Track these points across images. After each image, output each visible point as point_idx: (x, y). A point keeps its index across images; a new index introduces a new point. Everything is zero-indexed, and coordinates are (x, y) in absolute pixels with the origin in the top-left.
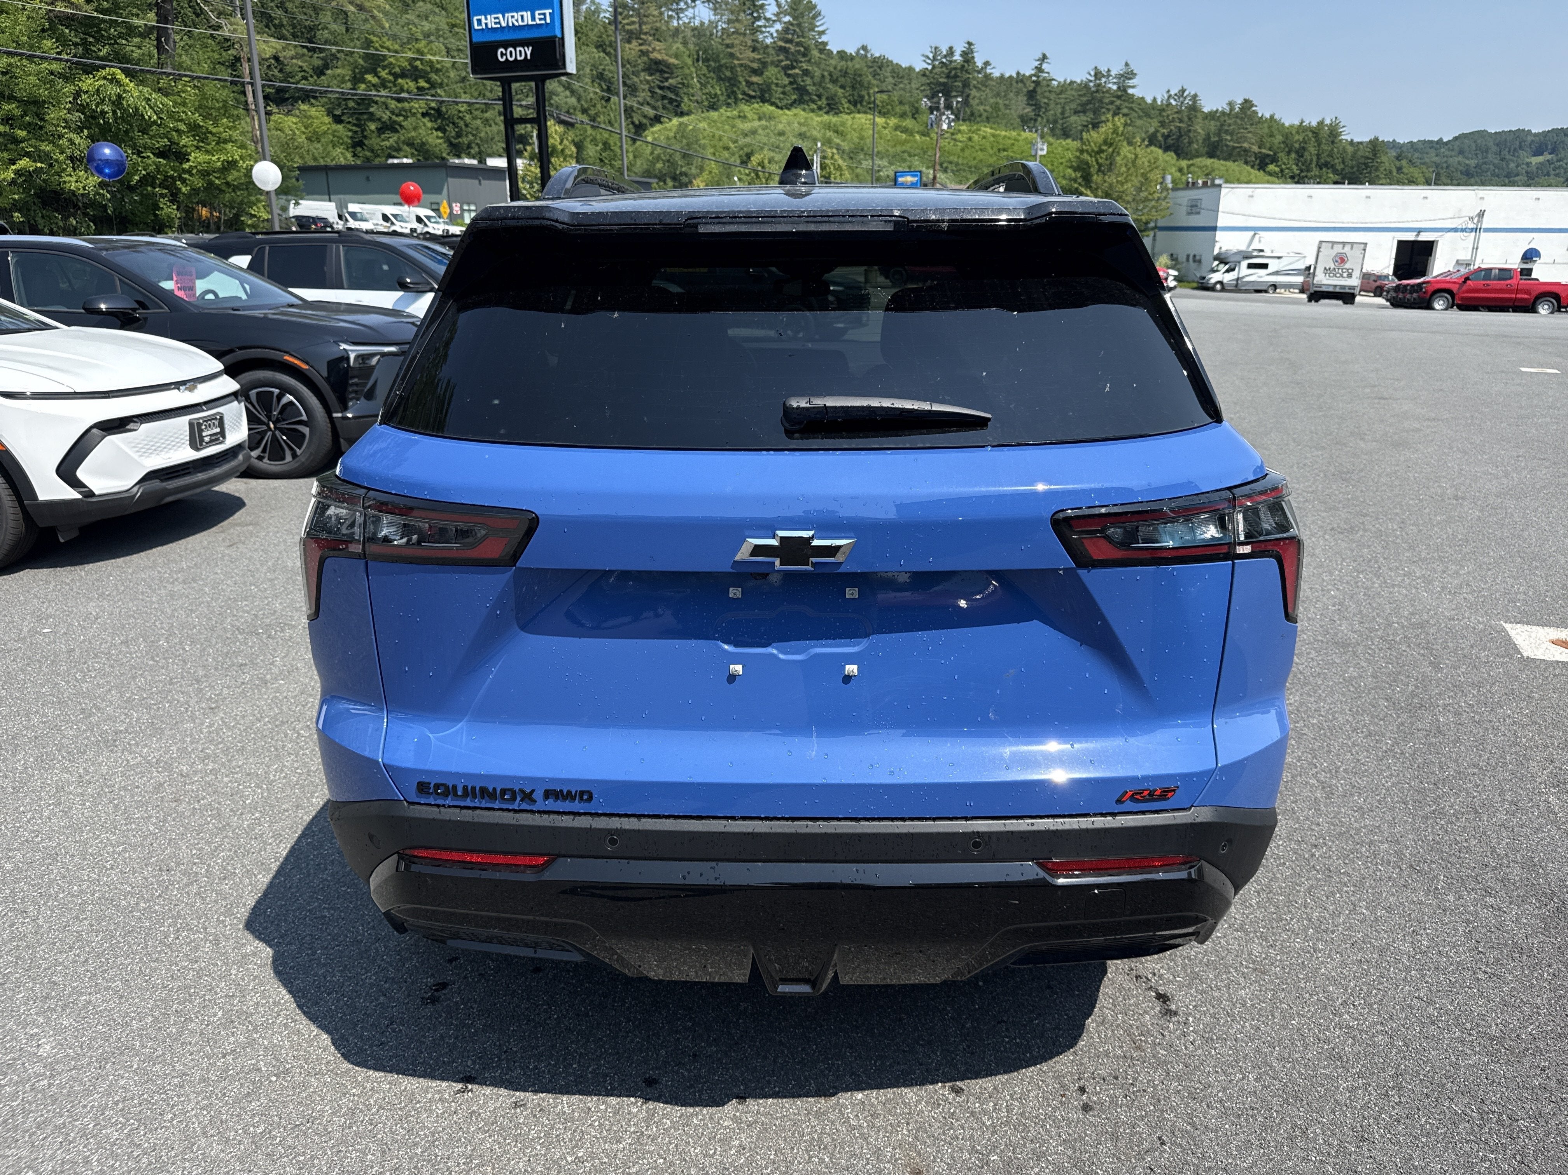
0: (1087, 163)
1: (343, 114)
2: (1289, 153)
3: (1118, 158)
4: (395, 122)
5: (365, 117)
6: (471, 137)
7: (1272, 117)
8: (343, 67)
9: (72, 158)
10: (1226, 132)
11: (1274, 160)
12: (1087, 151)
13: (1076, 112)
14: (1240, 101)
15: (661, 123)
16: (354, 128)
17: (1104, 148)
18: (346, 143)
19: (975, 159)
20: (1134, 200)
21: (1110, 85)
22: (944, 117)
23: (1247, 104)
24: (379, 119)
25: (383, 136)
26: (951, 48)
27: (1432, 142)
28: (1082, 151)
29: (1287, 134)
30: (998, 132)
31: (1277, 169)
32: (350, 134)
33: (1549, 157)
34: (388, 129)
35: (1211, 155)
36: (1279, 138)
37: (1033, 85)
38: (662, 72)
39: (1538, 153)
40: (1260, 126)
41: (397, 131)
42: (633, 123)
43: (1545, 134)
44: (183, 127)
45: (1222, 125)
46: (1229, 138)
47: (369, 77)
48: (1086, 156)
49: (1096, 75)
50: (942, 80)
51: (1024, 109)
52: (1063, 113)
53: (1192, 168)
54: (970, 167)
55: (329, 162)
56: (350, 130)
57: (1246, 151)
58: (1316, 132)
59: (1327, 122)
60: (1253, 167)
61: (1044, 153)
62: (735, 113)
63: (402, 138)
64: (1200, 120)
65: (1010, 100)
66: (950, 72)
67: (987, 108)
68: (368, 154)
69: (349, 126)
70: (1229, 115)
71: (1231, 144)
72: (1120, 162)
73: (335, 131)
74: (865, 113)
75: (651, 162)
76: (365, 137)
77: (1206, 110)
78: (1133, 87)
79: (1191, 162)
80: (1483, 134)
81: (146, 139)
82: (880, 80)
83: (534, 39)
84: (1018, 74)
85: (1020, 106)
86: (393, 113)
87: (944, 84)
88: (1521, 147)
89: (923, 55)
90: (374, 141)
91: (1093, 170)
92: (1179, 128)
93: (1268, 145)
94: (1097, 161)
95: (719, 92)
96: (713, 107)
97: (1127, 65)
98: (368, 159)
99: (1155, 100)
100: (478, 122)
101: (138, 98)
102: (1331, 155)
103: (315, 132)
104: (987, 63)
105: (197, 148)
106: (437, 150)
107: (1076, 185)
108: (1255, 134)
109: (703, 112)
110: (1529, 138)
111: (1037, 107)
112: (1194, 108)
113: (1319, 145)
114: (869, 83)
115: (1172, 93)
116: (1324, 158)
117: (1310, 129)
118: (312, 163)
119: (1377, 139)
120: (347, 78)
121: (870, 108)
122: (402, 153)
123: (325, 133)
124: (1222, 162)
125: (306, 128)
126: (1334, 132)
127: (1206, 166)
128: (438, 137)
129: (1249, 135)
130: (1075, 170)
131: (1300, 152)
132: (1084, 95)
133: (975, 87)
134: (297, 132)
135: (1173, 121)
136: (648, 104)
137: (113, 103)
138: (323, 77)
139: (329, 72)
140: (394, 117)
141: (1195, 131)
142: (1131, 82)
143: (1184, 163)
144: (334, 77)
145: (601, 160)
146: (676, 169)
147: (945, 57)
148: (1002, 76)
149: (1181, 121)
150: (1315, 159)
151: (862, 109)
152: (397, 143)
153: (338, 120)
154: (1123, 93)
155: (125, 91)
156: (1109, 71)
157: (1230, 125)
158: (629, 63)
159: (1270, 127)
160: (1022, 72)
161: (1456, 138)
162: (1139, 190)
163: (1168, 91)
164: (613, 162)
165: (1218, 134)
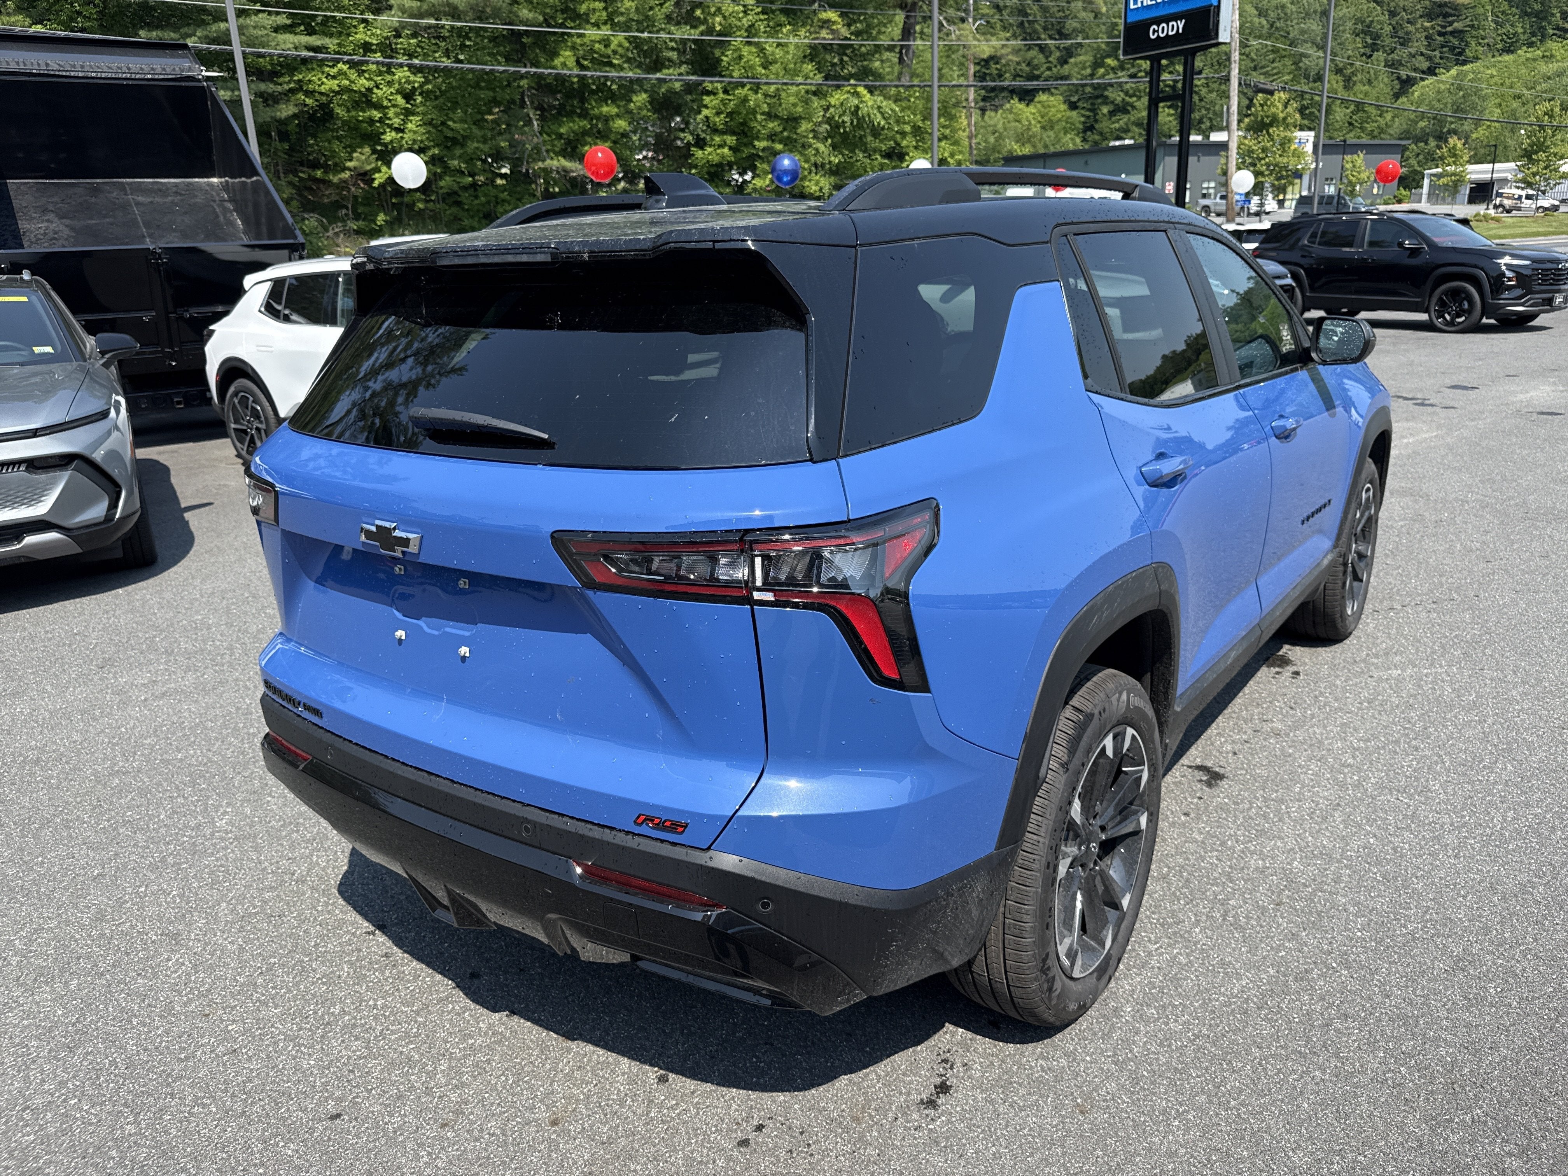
1: (1079, 100)
4: (1128, 103)
5: (1100, 101)
6: (1204, 112)
8: (1086, 54)
9: (816, 165)
15: (1435, 75)
16: (1088, 113)
18: (1078, 129)
24: (1112, 102)
25: (1114, 119)
32: (1083, 119)
34: (1119, 111)
38: (1445, 16)
41: (1128, 112)
42: (1398, 78)
44: (908, 128)
47: (1109, 61)
55: (1059, 148)
56: (1083, 116)
62: (1539, 53)
63: (1133, 119)
68: (1097, 137)
69: (1083, 112)
73: (1068, 118)
75: (1412, 121)
76: (1096, 121)
81: (876, 144)
83: (1182, 12)
86: (1127, 93)
90: (1104, 125)
95: (1520, 30)
96: (1509, 50)
98: (1096, 143)
100: (1214, 95)
101: (872, 107)
103: (1050, 121)
105: (916, 148)
106: (1165, 128)
109: (1493, 56)
118: (1042, 151)
120: (1088, 64)
122: (1130, 134)
123: (1059, 120)
125: (1042, 117)
128: (1169, 115)
134: (1033, 122)
136: (1422, 54)
137: (852, 114)
138: (1066, 66)
139: (1072, 60)
140: (1127, 99)
144: (1076, 64)
145: (1350, 124)
146: (1442, 127)
152: (1126, 124)
153: (1073, 106)
155: (862, 102)
158: (1405, 10)
164: (1365, 125)
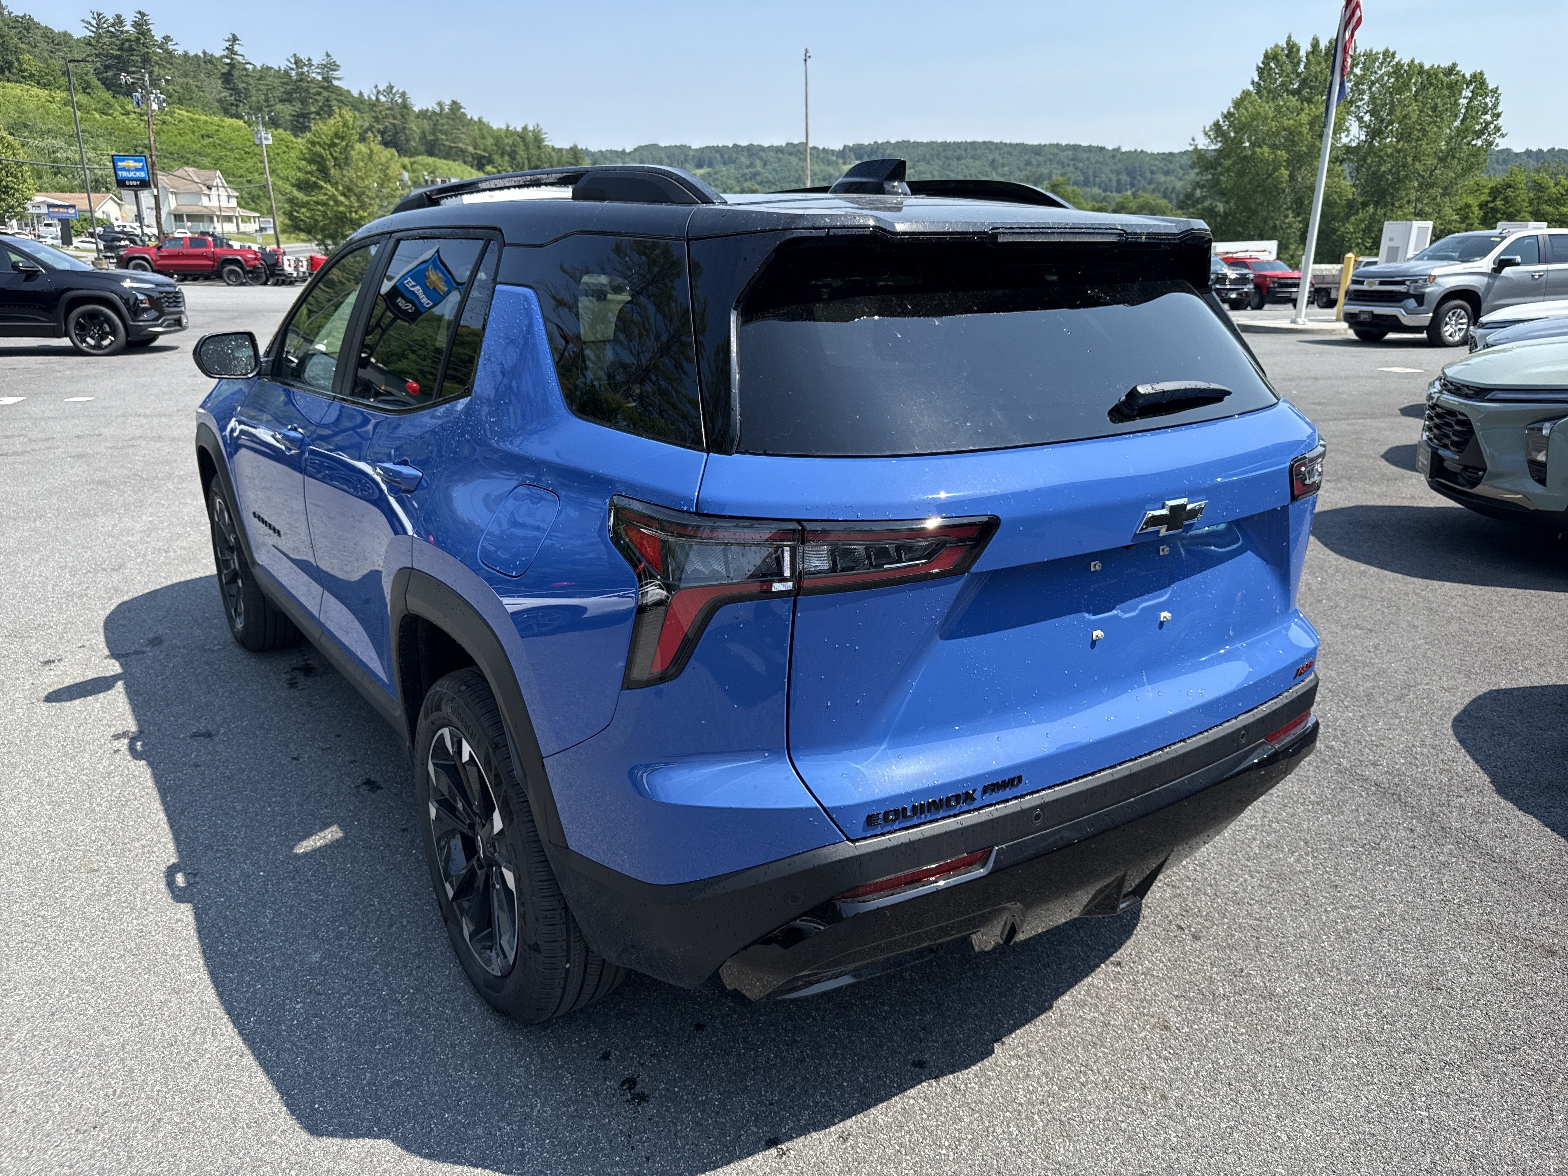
0: (321, 156)
2: (502, 155)
3: (353, 153)
7: (480, 120)
10: (441, 131)
11: (490, 161)
12: (319, 143)
13: (282, 101)
14: (448, 102)
17: (337, 141)
19: (175, 144)
20: (377, 196)
21: (314, 75)
22: (152, 96)
23: (455, 106)
26: (118, 16)
27: (617, 152)
28: (313, 143)
29: (498, 138)
30: (197, 116)
31: (495, 170)
33: (708, 170)
35: (431, 154)
36: (490, 141)
37: (227, 67)
39: (699, 166)
40: (470, 127)
43: (702, 150)
45: (435, 125)
46: (444, 137)
48: (318, 148)
49: (296, 63)
50: (115, 53)
51: (220, 92)
52: (267, 101)
53: (415, 166)
54: (171, 153)
57: (462, 151)
58: (522, 136)
59: (530, 128)
60: (472, 166)
61: (270, 142)
64: (413, 118)
65: (202, 82)
66: (123, 44)
67: (177, 88)
70: (440, 115)
71: (447, 143)
72: (356, 157)
74: (17, 82)
77: (416, 109)
78: (339, 79)
79: (413, 160)
80: (655, 146)
82: (29, 43)
84: (204, 53)
85: (215, 89)
87: (116, 57)
88: (686, 160)
89: (83, 21)
91: (330, 163)
92: (394, 125)
93: (482, 147)
94: (331, 154)
97: (328, 55)
99: (361, 94)
102: (539, 159)
104: (167, 38)
107: (314, 179)
108: (468, 135)
110: (691, 153)
111: (235, 90)
112: (405, 106)
113: (528, 149)
114: (16, 47)
115: (381, 88)
116: (534, 161)
117: (515, 133)
119: (575, 146)
121: (23, 77)
124: (443, 161)
126: (538, 140)
127: (428, 164)
129: (463, 136)
130: (310, 162)
131: (513, 155)
132: (286, 83)
133: (156, 63)
135: (386, 117)
141: (410, 129)
142: (336, 74)
143: (407, 160)
147: (113, 25)
148: (186, 55)
149: (394, 118)
150: (526, 162)
151: (12, 77)
154: (327, 84)
156: (309, 60)
157: (443, 125)
159: (480, 129)
160: (209, 52)
161: (636, 150)
162: (381, 185)
163: (376, 87)
165: (434, 132)
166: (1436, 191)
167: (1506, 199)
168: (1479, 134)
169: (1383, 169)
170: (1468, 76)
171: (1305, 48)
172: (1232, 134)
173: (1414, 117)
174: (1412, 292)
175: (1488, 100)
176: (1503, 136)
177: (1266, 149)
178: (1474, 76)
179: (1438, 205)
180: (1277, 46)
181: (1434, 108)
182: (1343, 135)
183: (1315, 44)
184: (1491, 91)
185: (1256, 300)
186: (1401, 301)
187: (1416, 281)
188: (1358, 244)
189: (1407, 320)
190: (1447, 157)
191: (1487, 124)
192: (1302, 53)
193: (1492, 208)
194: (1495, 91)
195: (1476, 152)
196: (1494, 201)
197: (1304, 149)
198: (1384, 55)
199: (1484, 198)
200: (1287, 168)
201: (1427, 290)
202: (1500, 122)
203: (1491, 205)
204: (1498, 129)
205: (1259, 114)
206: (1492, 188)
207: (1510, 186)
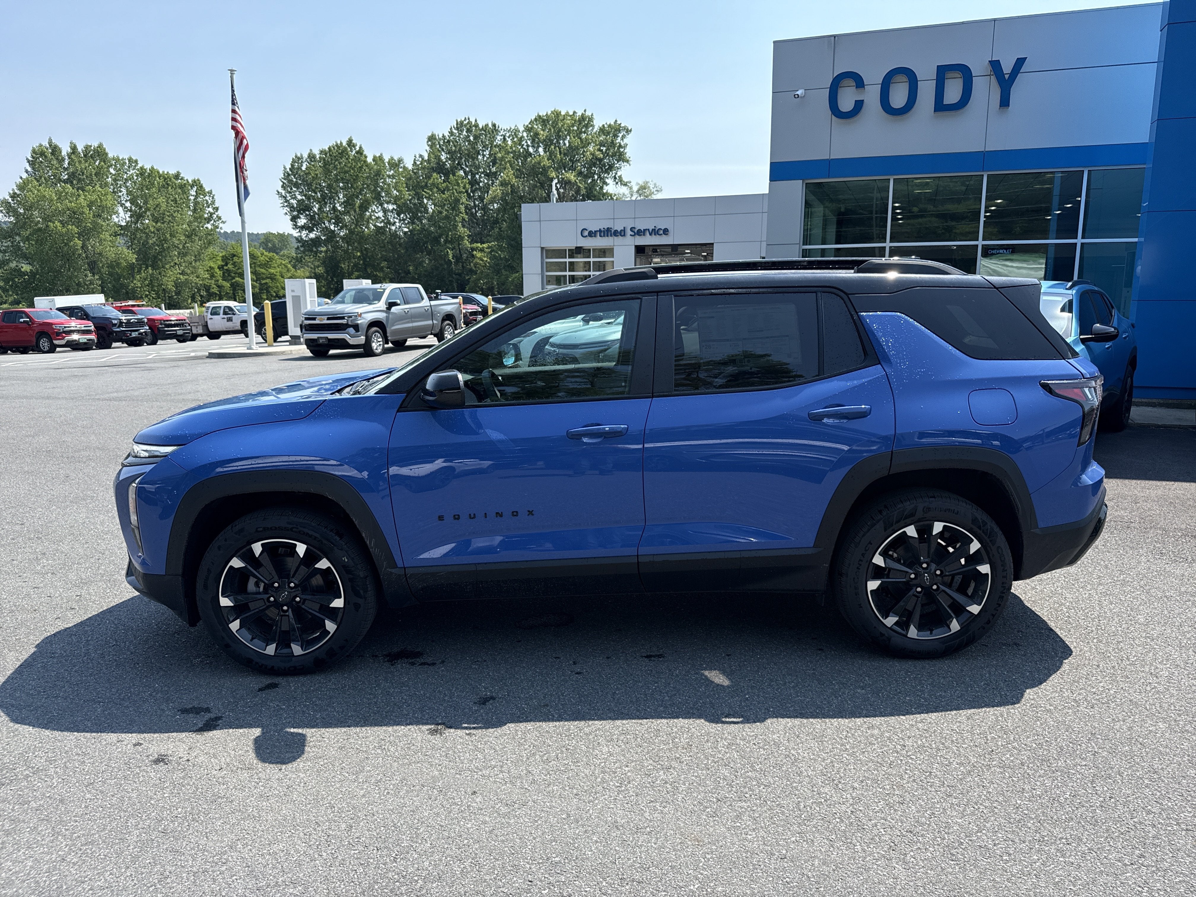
166: (190, 258)
167: (234, 264)
168: (208, 220)
169: (151, 242)
170: (190, 181)
171: (65, 150)
172: (22, 211)
173: (164, 206)
174: (350, 323)
175: (207, 198)
176: (224, 222)
177: (57, 224)
178: (194, 181)
179: (194, 267)
180: (41, 145)
181: (175, 201)
182: (114, 216)
183: (74, 148)
184: (208, 193)
185: (150, 337)
186: (345, 330)
187: (351, 317)
188: (147, 296)
189: (352, 341)
190: (192, 235)
191: (211, 214)
192: (64, 153)
193: (226, 270)
194: (210, 192)
195: (209, 233)
196: (226, 265)
197: (89, 225)
198: (129, 161)
199: (220, 263)
200: (79, 239)
201: (359, 322)
202: (219, 213)
203: (225, 268)
204: (219, 218)
205: (45, 196)
206: (223, 257)
207: (234, 256)
